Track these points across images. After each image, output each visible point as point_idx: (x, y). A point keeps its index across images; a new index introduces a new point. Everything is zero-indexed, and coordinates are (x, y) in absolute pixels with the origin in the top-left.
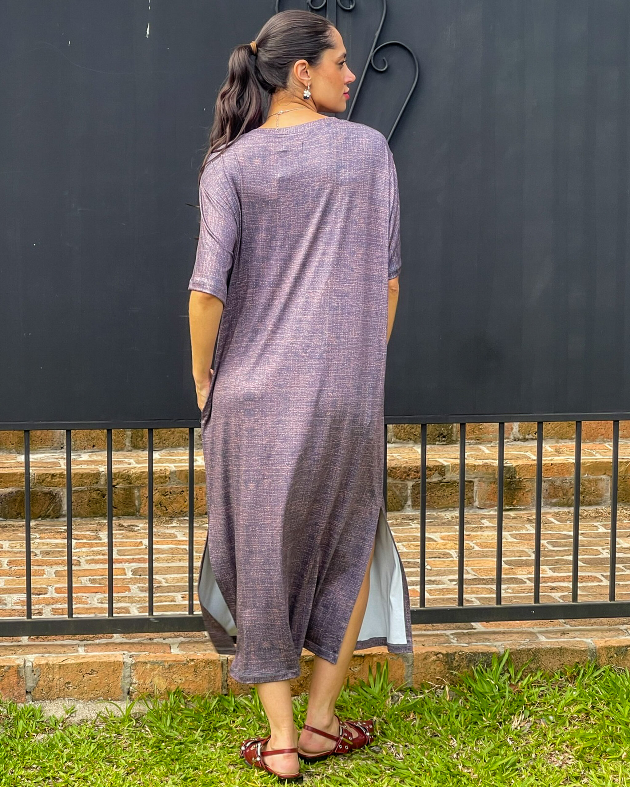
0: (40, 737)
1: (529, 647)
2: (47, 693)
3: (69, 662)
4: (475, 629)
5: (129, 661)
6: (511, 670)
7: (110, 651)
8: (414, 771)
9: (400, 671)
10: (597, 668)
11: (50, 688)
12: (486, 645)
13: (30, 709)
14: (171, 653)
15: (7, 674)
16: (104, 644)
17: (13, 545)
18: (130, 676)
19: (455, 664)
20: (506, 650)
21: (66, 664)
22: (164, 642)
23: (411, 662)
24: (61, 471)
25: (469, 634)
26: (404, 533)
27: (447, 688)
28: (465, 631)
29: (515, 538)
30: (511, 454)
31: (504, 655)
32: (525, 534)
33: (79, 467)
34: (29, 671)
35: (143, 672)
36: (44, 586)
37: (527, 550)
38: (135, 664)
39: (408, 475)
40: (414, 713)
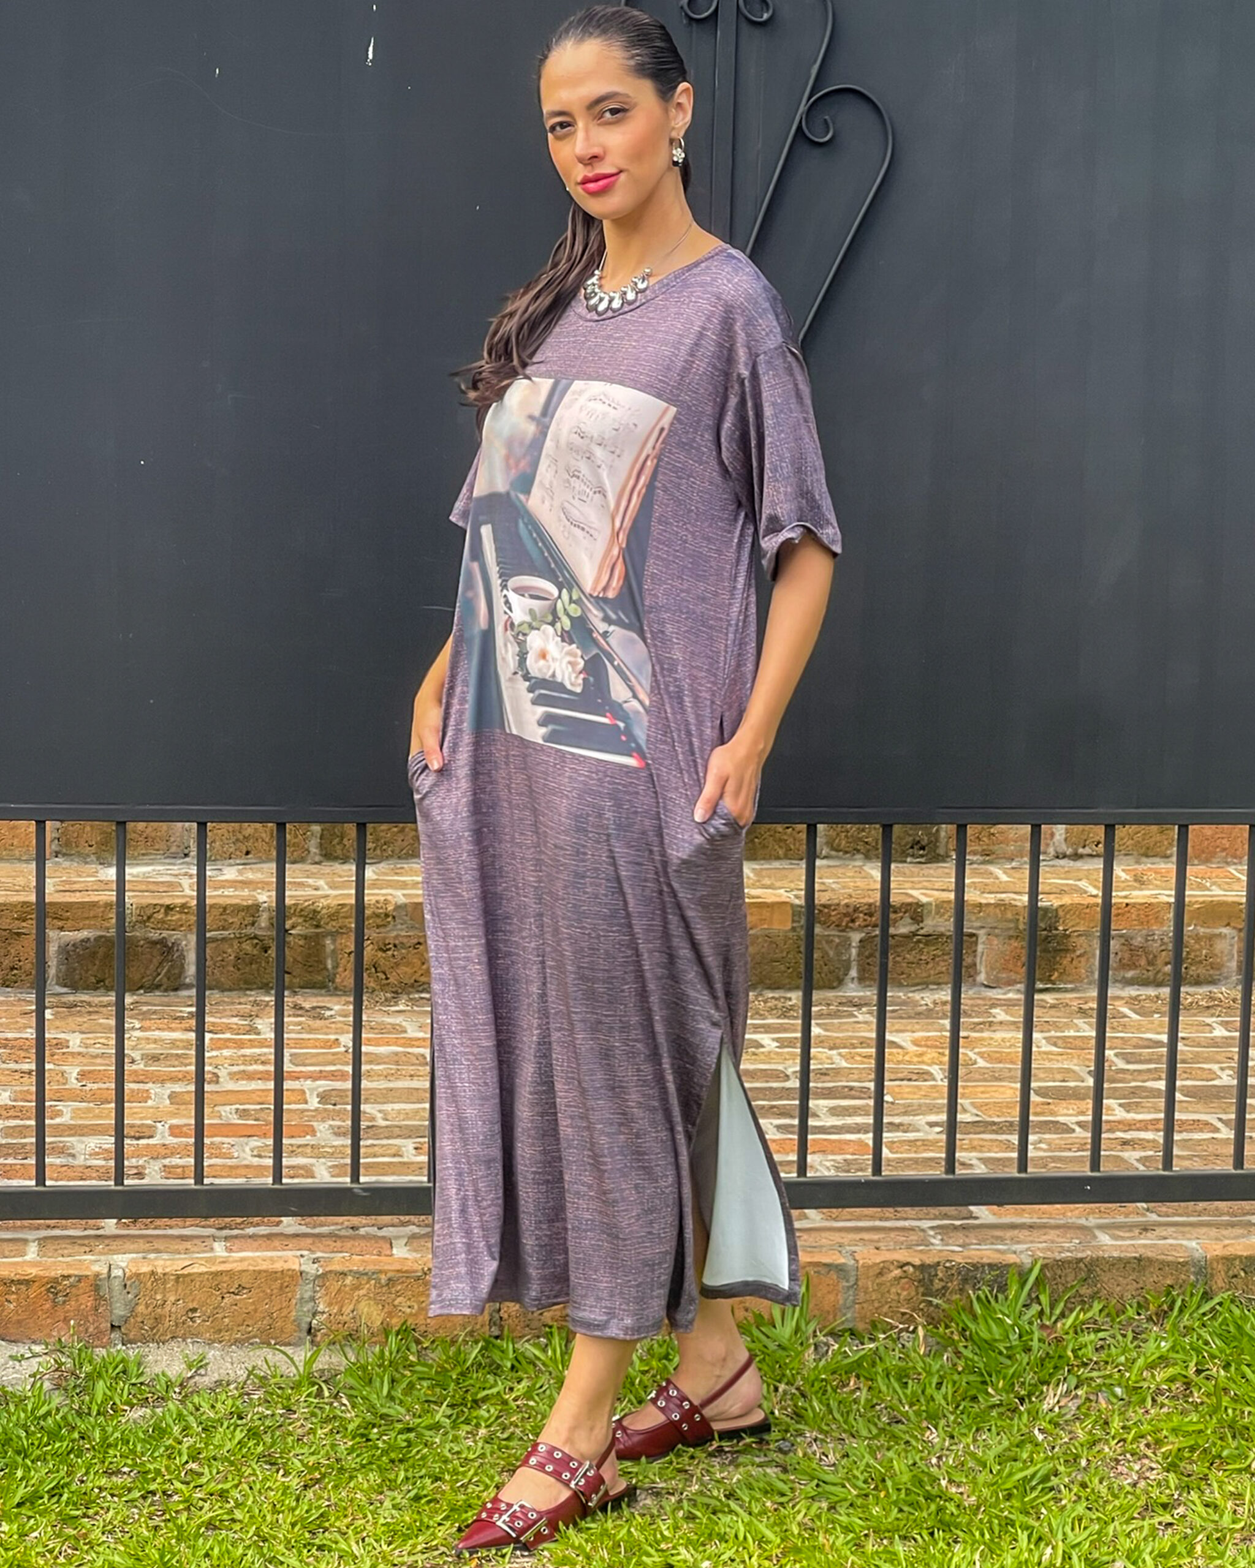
0: (138, 1413)
1: (1080, 1255)
2: (152, 1329)
3: (195, 1270)
4: (976, 1218)
5: (311, 1269)
6: (1044, 1299)
7: (275, 1249)
8: (855, 1487)
9: (832, 1297)
10: (1207, 1296)
11: (158, 1320)
12: (998, 1251)
13: (118, 1359)
14: (392, 1255)
15: (74, 1290)
16: (263, 1236)
17: (88, 1042)
18: (313, 1299)
19: (937, 1285)
20: (1036, 1261)
21: (189, 1275)
22: (381, 1233)
23: (852, 1280)
24: (183, 901)
25: (964, 1228)
26: (842, 1031)
27: (921, 1332)
28: (958, 1223)
29: (1055, 1045)
30: (1050, 884)
31: (1031, 1270)
32: (1075, 1038)
33: (219, 893)
34: (116, 1285)
35: (339, 1290)
36: (149, 1122)
37: (1076, 1068)
38: (324, 1276)
39: (853, 921)
40: (858, 1377)
